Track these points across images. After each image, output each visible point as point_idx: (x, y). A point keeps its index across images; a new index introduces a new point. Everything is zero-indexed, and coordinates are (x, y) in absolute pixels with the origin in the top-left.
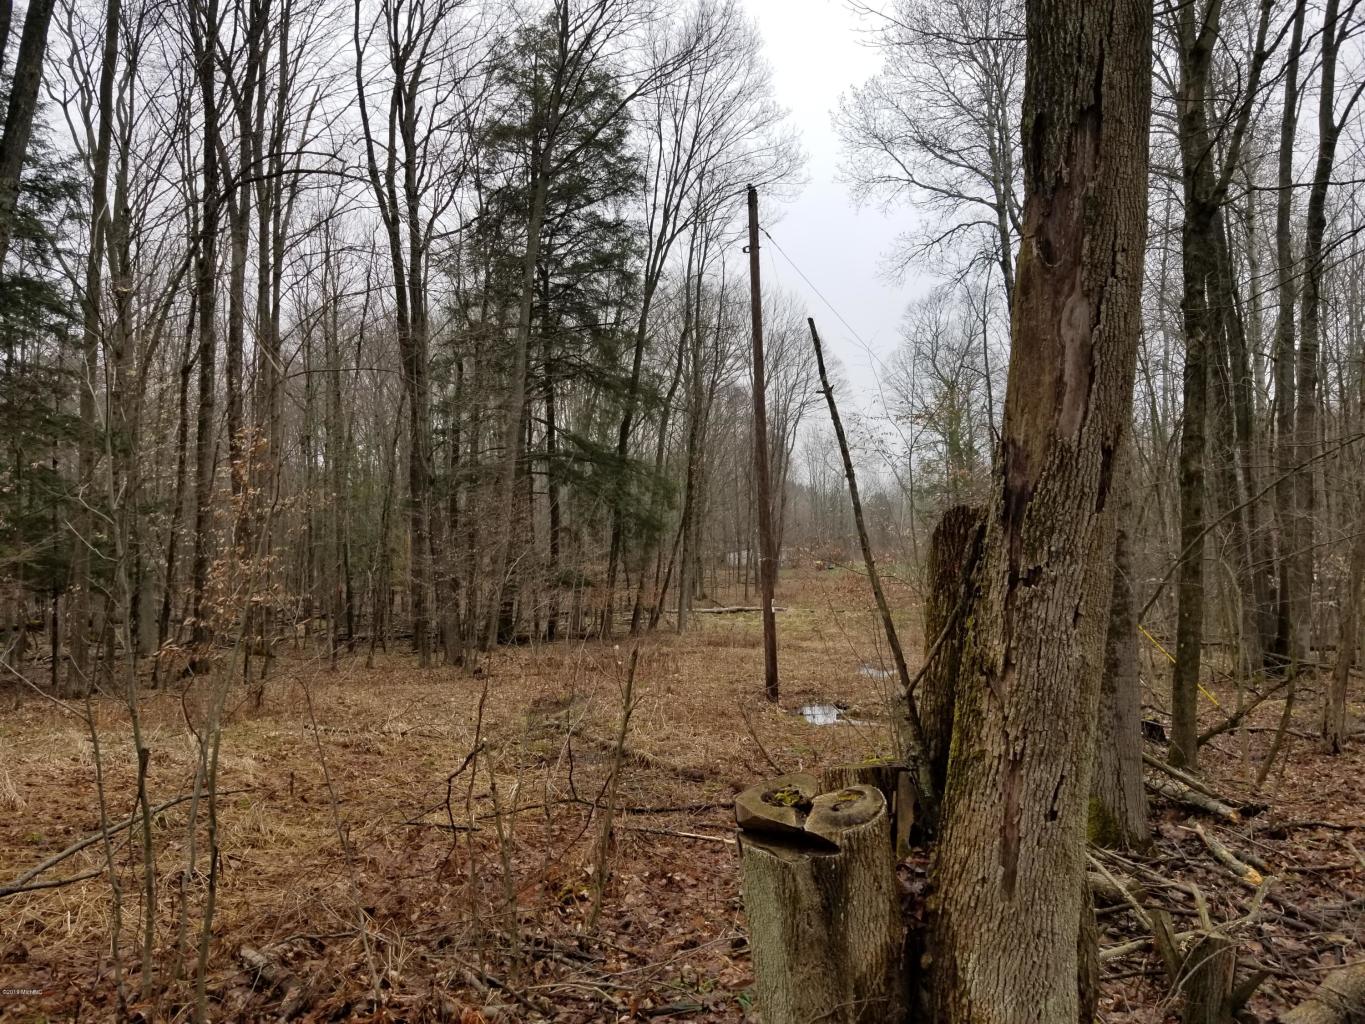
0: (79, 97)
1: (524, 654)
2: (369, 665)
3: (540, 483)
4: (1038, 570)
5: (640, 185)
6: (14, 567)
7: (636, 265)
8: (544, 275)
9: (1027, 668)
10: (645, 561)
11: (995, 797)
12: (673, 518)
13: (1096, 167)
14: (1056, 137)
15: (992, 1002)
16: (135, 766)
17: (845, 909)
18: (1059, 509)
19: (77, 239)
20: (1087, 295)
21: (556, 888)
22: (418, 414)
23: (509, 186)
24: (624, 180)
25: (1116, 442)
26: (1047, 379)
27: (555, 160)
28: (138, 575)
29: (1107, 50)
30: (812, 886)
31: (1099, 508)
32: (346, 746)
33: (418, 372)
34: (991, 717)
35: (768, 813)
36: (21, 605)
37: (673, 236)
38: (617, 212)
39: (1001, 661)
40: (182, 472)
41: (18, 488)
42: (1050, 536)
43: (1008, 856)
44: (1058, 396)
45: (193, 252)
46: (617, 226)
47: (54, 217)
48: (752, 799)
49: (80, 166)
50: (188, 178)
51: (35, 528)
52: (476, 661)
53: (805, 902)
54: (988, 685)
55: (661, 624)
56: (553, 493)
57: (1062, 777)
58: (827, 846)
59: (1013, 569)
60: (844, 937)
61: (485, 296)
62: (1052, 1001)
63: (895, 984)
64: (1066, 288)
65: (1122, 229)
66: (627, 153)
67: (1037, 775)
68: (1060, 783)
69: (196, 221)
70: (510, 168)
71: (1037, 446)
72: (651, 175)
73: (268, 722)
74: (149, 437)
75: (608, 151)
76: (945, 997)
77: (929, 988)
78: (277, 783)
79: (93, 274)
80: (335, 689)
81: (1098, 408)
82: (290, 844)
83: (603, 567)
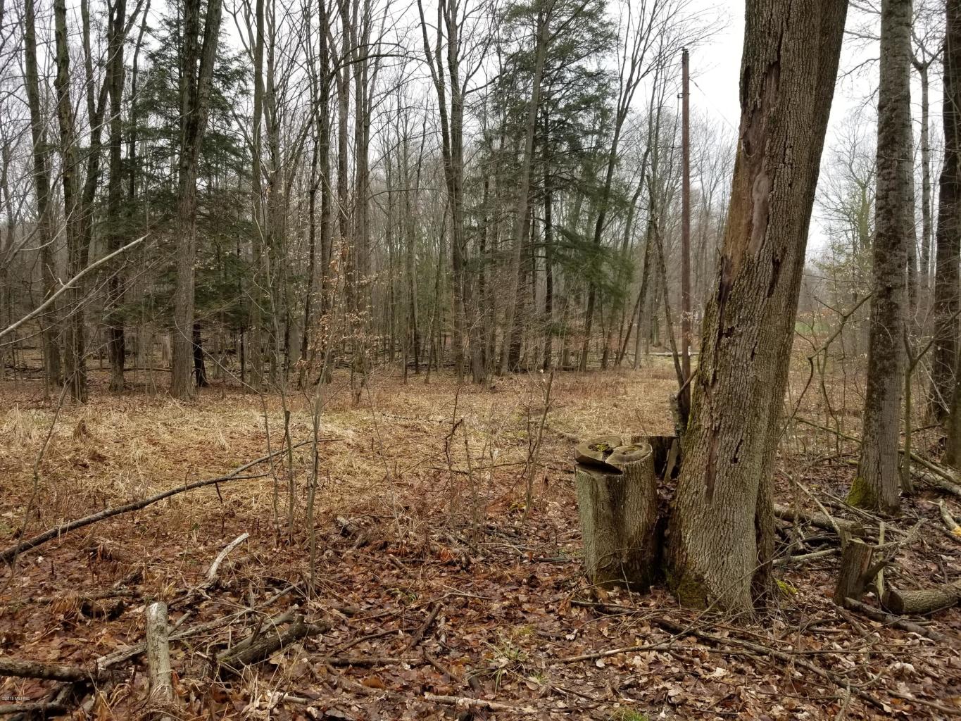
0: (243, 9)
1: (522, 379)
2: (426, 382)
3: (541, 263)
4: (732, 329)
5: (614, 43)
6: (219, 314)
7: (612, 103)
8: (546, 114)
9: (725, 381)
10: (612, 318)
11: (705, 449)
12: (634, 288)
13: (776, 98)
14: (755, 81)
15: (698, 554)
16: (284, 420)
17: (623, 503)
18: (746, 296)
19: (247, 106)
20: (767, 173)
21: (509, 505)
22: (457, 217)
23: (521, 50)
24: (603, 40)
25: (783, 257)
26: (744, 222)
27: (554, 28)
28: (287, 321)
29: (785, 28)
30: (605, 489)
31: (769, 295)
32: (406, 427)
33: (456, 189)
34: (705, 407)
35: (589, 454)
36: (223, 338)
37: (638, 80)
38: (599, 64)
39: (711, 379)
40: (312, 257)
41: (219, 267)
42: (740, 310)
43: (710, 480)
44: (749, 232)
45: (316, 112)
46: (598, 75)
47: (232, 92)
48: (583, 447)
49: (245, 59)
50: (310, 62)
51: (229, 291)
52: (491, 382)
53: (602, 498)
54: (705, 390)
55: (624, 362)
56: (548, 270)
57: (741, 441)
58: (614, 470)
59: (721, 327)
60: (623, 517)
61: (503, 131)
62: (730, 557)
63: (649, 543)
64: (756, 169)
65: (791, 134)
66: (606, 19)
67: (727, 439)
68: (740, 444)
69: (316, 91)
70: (523, 36)
71: (736, 260)
72: (622, 35)
73: (363, 412)
74: (293, 234)
75: (592, 19)
76: (674, 551)
77: (667, 546)
78: (365, 444)
79: (256, 131)
80: (403, 394)
81: (770, 238)
82: (369, 475)
83: (582, 322)
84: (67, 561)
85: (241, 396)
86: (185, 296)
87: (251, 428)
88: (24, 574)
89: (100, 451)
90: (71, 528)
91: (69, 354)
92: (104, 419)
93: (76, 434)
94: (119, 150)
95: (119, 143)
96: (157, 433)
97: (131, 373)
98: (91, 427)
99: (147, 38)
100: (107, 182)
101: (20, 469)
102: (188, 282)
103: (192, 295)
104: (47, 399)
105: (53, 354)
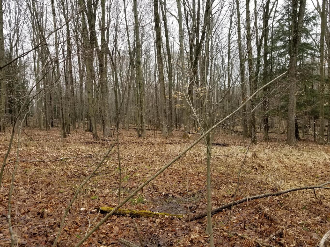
84: (250, 214)
85: (315, 145)
86: (292, 105)
87: (323, 160)
88: (234, 215)
89: (261, 164)
90: (252, 199)
91: (250, 127)
92: (262, 151)
93: (253, 156)
94: (267, 56)
95: (267, 54)
96: (282, 158)
97: (272, 134)
98: (258, 154)
99: (277, 14)
100: (263, 68)
101: (234, 167)
102: (293, 100)
103: (295, 105)
104: (243, 142)
105: (245, 127)
